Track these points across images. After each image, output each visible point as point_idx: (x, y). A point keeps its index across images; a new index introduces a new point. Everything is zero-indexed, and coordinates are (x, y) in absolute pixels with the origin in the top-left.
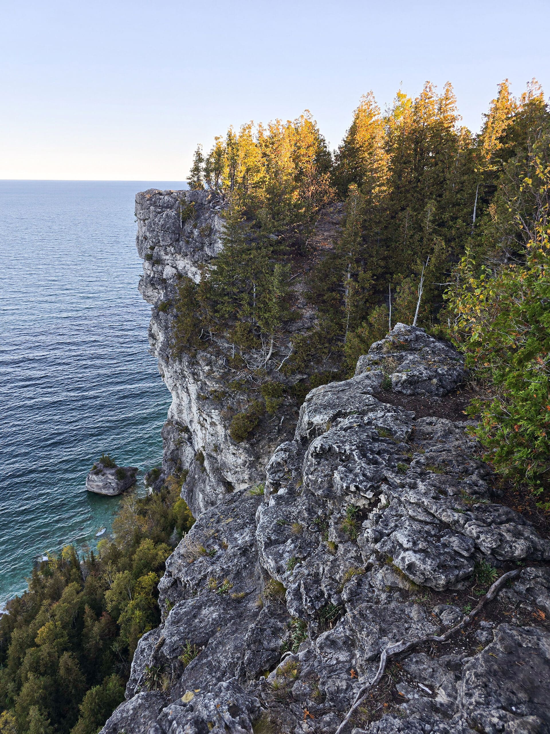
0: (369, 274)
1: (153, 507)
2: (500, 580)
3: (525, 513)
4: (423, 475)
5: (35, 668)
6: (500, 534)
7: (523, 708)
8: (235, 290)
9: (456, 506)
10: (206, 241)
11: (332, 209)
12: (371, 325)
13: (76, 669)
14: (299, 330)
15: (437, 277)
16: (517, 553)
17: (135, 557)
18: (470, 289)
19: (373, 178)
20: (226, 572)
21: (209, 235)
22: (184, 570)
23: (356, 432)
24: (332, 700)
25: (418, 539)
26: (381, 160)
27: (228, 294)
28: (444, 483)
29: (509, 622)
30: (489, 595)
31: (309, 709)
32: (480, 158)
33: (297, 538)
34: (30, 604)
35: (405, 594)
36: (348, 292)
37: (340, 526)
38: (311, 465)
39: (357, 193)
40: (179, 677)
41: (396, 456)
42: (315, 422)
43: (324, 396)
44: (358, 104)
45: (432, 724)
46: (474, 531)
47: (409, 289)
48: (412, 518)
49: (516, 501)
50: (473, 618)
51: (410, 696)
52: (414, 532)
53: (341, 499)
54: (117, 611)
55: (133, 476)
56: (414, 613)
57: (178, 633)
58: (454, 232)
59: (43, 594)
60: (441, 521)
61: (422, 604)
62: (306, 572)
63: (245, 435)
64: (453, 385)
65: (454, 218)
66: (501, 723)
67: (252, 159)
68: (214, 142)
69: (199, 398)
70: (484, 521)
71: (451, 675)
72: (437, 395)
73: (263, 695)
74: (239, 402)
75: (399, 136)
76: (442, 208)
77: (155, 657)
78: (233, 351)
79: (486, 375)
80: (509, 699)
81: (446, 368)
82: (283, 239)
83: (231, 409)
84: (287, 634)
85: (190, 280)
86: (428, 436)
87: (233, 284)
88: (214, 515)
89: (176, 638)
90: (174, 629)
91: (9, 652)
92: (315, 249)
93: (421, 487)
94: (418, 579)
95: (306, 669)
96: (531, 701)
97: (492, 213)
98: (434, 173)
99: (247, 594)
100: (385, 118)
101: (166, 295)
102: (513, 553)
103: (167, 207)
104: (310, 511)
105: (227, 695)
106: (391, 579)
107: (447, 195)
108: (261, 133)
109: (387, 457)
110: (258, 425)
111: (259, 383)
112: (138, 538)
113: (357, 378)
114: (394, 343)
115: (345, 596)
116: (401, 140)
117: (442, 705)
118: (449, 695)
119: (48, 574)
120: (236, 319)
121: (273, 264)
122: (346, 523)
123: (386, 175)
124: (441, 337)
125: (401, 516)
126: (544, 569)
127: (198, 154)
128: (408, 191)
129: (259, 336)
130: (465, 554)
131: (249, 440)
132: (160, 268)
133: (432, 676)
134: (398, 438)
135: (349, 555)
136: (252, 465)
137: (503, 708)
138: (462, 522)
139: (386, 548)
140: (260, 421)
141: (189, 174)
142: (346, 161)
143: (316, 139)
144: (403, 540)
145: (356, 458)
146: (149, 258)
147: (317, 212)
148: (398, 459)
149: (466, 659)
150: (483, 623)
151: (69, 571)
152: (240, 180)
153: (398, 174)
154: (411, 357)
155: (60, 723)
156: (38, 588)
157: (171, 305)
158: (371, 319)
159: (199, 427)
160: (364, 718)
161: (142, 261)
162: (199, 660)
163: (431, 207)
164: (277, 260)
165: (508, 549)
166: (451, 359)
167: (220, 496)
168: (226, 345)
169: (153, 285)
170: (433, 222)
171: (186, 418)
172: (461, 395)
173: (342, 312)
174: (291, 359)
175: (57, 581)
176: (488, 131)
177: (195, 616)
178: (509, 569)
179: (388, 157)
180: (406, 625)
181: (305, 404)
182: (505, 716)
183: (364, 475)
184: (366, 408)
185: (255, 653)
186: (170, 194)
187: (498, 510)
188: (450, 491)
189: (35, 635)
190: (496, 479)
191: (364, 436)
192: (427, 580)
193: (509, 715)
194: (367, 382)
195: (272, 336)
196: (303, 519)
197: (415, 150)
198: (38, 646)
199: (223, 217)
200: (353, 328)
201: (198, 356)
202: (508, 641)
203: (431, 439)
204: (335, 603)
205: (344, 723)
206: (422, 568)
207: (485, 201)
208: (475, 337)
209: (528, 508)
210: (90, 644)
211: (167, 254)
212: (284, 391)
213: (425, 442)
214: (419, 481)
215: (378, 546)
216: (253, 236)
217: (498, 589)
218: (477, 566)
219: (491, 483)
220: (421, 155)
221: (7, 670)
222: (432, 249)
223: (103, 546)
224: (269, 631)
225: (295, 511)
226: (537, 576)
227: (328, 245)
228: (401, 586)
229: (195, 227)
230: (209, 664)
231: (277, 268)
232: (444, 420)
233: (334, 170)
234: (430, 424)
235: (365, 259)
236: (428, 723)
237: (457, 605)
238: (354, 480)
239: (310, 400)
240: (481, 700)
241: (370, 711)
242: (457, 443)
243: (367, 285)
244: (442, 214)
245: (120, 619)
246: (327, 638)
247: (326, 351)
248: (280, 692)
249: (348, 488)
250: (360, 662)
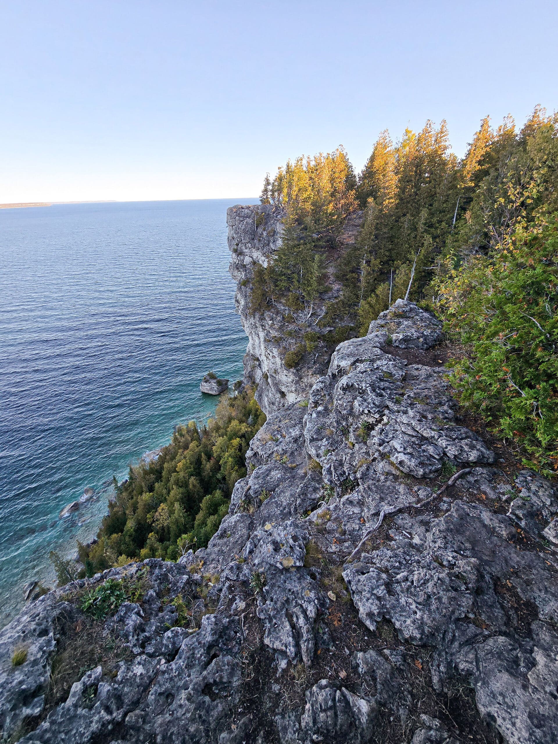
0: (378, 261)
1: (238, 402)
2: (458, 474)
3: (477, 432)
4: (412, 405)
5: (177, 483)
6: (461, 446)
7: (468, 553)
8: (289, 272)
9: (433, 427)
10: (271, 239)
11: (355, 216)
12: (377, 296)
13: (198, 485)
14: (330, 298)
15: (424, 263)
16: (471, 459)
17: (229, 429)
18: (451, 277)
19: (385, 193)
20: (285, 452)
21: (273, 235)
22: (260, 448)
23: (369, 375)
24: (350, 535)
25: (407, 446)
26: (391, 180)
27: (284, 274)
28: (426, 411)
29: (462, 499)
30: (450, 482)
31: (336, 538)
32: (462, 178)
33: (329, 438)
34: (173, 450)
35: (396, 478)
36: (363, 273)
37: (357, 433)
38: (340, 395)
39: (373, 204)
40: (259, 507)
41: (395, 392)
42: (342, 366)
43: (348, 348)
44: (377, 139)
45: (411, 556)
46: (444, 444)
47: (405, 271)
48: (404, 433)
49: (472, 423)
50: (439, 495)
51: (397, 538)
52: (405, 442)
53: (358, 417)
54: (220, 457)
55: (226, 384)
56: (401, 489)
57: (258, 484)
58: (439, 232)
59: (179, 445)
60: (422, 436)
61: (407, 485)
62: (335, 459)
63: (293, 364)
64: (434, 343)
65: (439, 222)
66: (454, 561)
67: (303, 182)
68: (278, 171)
69: (265, 340)
70: (451, 438)
71: (423, 529)
72: (422, 349)
73: (309, 527)
74: (290, 344)
75: (405, 162)
76: (432, 214)
77: (245, 495)
78: (287, 312)
79: (457, 337)
80: (459, 547)
81: (429, 331)
82: (322, 237)
83: (285, 348)
84: (322, 491)
85: (261, 266)
86: (415, 378)
87: (288, 268)
88: (277, 417)
89: (257, 486)
90: (256, 481)
91: (163, 474)
92: (342, 244)
93: (411, 413)
94: (405, 470)
95: (334, 516)
96: (473, 549)
97: (467, 218)
98: (428, 188)
99: (297, 465)
100: (396, 149)
101: (246, 275)
102: (468, 458)
103: (247, 217)
104: (338, 422)
105: (290, 529)
106: (388, 468)
107: (436, 205)
108: (309, 163)
109: (389, 392)
110: (301, 359)
111: (303, 332)
112: (230, 419)
113: (369, 336)
114: (395, 312)
115: (358, 475)
116: (406, 165)
117: (416, 544)
118: (421, 540)
119: (182, 435)
120: (289, 291)
121: (315, 254)
122: (360, 432)
123: (394, 191)
124: (427, 309)
125: (397, 431)
126: (487, 469)
127: (267, 180)
128: (408, 202)
129: (303, 302)
130: (437, 457)
131: (295, 367)
132: (242, 258)
133: (411, 528)
134: (396, 379)
135: (362, 451)
136: (297, 382)
137: (455, 552)
138: (436, 437)
139: (386, 450)
140: (303, 356)
141: (261, 194)
142: (366, 181)
143: (346, 166)
144: (398, 447)
145: (369, 392)
146: (235, 251)
147: (344, 218)
148: (396, 394)
149: (433, 519)
150: (445, 499)
151: (193, 435)
152: (294, 197)
153: (403, 190)
154: (406, 323)
155: (190, 512)
156: (177, 442)
157: (249, 282)
158: (378, 292)
159: (265, 358)
160: (369, 548)
161: (231, 253)
162: (271, 499)
163: (424, 214)
164: (317, 251)
165: (465, 456)
166: (433, 324)
167: (278, 400)
168: (283, 308)
169: (237, 268)
170: (425, 224)
171: (257, 353)
172: (438, 349)
173: (359, 287)
174: (324, 318)
175: (186, 439)
176: (471, 156)
177: (267, 475)
178: (464, 467)
179: (397, 178)
180: (396, 496)
181: (335, 353)
182: (456, 557)
183: (374, 404)
184: (375, 357)
185: (303, 500)
186: (248, 208)
187: (460, 431)
188: (430, 416)
189: (176, 467)
190: (459, 408)
191: (374, 378)
192: (411, 471)
193: (459, 556)
194: (377, 339)
195: (312, 302)
196: (334, 427)
197: (416, 172)
198: (178, 472)
199: (282, 223)
200: (365, 298)
201: (265, 315)
202: (461, 512)
203: (417, 380)
204: (352, 479)
205: (357, 549)
206: (409, 464)
207: (464, 209)
208: (452, 310)
209: (480, 429)
210: (205, 474)
211: (246, 248)
212: (319, 338)
213: (413, 382)
214: (409, 409)
215: (381, 448)
216: (301, 236)
217: (457, 479)
218: (444, 464)
219: (456, 411)
220: (420, 175)
221: (162, 483)
222: (423, 244)
223: (211, 423)
224: (311, 489)
225: (329, 422)
226: (482, 473)
227: (352, 241)
228: (394, 472)
229: (264, 230)
230: (276, 502)
231: (317, 257)
232: (426, 367)
233: (358, 188)
234: (417, 369)
235: (376, 251)
236: (408, 555)
237: (429, 487)
238: (367, 407)
239: (338, 350)
240: (442, 546)
241: (373, 544)
242: (434, 383)
243: (376, 269)
244: (431, 218)
245: (221, 462)
246: (348, 499)
247: (347, 312)
248: (319, 527)
249: (363, 411)
250: (367, 515)
